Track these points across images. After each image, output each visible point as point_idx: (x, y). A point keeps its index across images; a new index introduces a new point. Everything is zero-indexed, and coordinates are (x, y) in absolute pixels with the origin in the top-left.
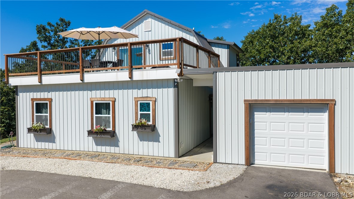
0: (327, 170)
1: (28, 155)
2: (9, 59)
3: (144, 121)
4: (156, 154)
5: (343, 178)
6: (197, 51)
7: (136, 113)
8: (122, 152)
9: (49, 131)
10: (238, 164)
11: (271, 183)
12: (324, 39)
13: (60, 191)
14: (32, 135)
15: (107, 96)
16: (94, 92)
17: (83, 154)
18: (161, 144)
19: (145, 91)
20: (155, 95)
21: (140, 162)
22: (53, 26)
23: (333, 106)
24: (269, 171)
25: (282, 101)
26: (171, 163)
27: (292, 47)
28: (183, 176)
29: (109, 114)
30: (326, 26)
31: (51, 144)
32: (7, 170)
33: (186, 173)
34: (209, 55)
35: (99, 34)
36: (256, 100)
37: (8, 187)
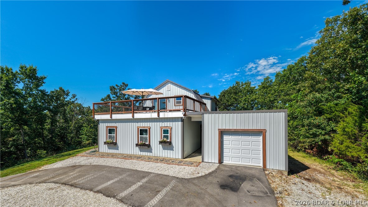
0: (262, 167)
1: (104, 157)
2: (95, 105)
3: (165, 139)
4: (172, 157)
5: (270, 172)
6: (194, 102)
7: (161, 135)
8: (153, 155)
9: (115, 144)
10: (214, 163)
11: (231, 174)
12: (263, 95)
13: (120, 177)
14: (106, 145)
15: (146, 126)
16: (139, 123)
17: (133, 156)
18: (174, 152)
19: (166, 123)
20: (171, 126)
21: (163, 161)
22: (119, 86)
23: (265, 133)
24: (231, 167)
25: (238, 130)
26: (179, 162)
27: (246, 99)
28: (185, 170)
29: (147, 135)
30: (264, 87)
31: (116, 150)
32: (93, 165)
33: (187, 167)
34: (201, 104)
35: (142, 92)
36: (224, 129)
37: (92, 174)
